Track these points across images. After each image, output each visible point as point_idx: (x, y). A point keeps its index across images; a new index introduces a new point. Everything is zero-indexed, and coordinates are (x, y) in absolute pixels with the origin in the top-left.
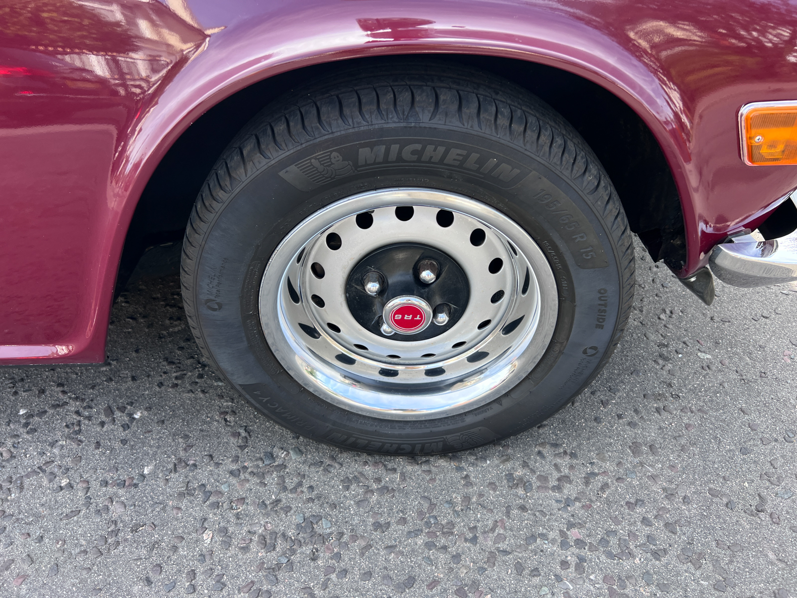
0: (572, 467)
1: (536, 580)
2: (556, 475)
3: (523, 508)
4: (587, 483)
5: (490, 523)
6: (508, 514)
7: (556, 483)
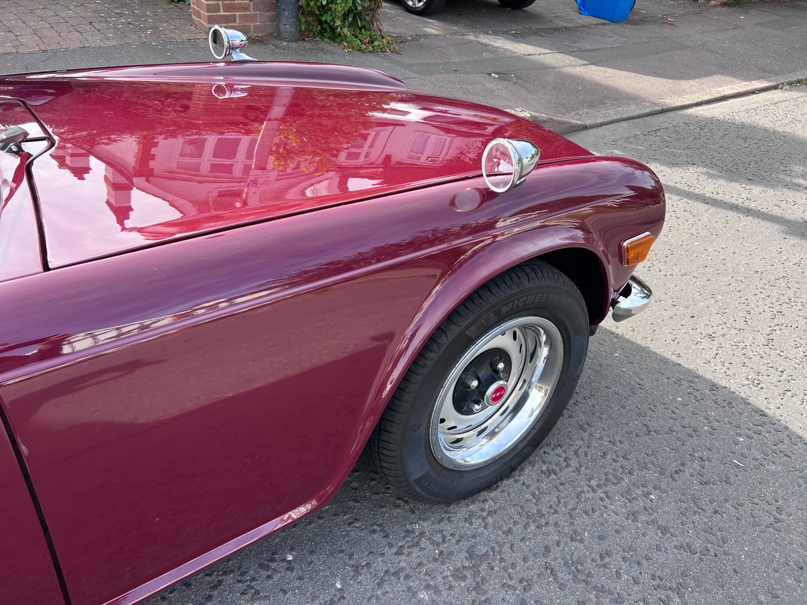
0: (565, 452)
1: (597, 514)
2: (562, 460)
3: (562, 484)
4: (578, 456)
5: (555, 499)
6: (559, 490)
7: (565, 464)
